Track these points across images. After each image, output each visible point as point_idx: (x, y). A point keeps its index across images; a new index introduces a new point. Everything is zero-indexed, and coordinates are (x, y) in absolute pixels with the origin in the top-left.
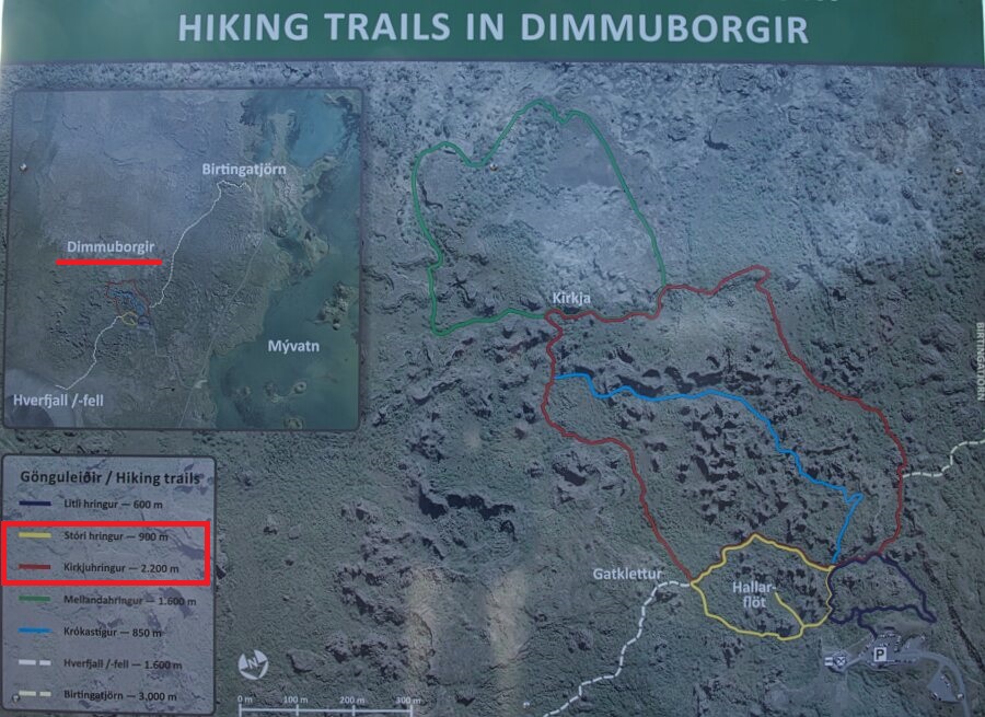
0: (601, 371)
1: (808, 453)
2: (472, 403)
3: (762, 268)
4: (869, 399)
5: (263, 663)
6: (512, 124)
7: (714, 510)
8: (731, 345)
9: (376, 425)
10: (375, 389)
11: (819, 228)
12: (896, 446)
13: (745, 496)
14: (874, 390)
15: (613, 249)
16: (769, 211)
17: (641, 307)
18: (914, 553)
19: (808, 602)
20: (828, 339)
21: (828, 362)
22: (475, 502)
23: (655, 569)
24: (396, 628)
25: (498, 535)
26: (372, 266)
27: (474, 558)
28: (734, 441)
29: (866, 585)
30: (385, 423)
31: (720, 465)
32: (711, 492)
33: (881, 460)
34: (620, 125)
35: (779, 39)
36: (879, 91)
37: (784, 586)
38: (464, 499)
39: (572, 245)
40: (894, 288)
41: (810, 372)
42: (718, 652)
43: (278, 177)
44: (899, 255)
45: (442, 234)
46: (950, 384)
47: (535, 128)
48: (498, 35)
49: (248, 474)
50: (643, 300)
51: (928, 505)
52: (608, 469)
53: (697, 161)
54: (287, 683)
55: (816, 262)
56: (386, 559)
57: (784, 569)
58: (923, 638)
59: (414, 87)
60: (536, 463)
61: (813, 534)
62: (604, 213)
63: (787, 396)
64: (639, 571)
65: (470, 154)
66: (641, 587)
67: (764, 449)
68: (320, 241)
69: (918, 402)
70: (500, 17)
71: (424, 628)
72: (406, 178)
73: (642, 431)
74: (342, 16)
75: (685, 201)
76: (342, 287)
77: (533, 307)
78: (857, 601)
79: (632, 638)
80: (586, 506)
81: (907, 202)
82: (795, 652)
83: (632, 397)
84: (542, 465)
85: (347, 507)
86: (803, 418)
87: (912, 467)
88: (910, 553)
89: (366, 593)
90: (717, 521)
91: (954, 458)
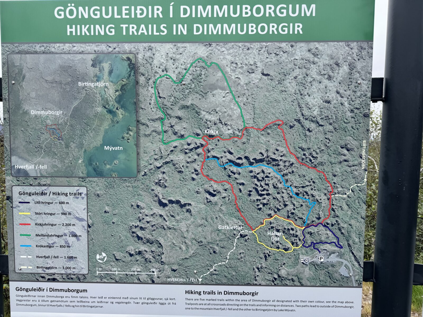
0: (222, 157)
1: (296, 187)
2: (176, 168)
3: (280, 120)
4: (320, 168)
5: (105, 257)
6: (190, 67)
7: (261, 206)
8: (268, 149)
9: (143, 176)
10: (143, 163)
11: (303, 106)
12: (329, 185)
13: (272, 201)
14: (322, 165)
15: (226, 114)
16: (285, 99)
17: (236, 135)
18: (335, 224)
19: (295, 240)
20: (304, 146)
21: (304, 155)
22: (178, 202)
23: (240, 226)
24: (151, 245)
25: (186, 214)
26: (140, 120)
27: (177, 221)
28: (269, 182)
29: (316, 234)
30: (146, 175)
31: (263, 190)
32: (260, 200)
33: (324, 190)
34: (230, 67)
35: (291, 32)
36: (329, 52)
37: (286, 234)
38: (174, 201)
39: (212, 113)
40: (331, 128)
41: (298, 158)
42: (262, 256)
43: (106, 87)
44: (334, 115)
45: (165, 108)
46: (351, 163)
47: (199, 69)
48: (185, 33)
49: (99, 192)
50: (237, 132)
51: (341, 207)
52: (224, 191)
53: (258, 81)
54: (113, 264)
55: (301, 118)
56: (147, 222)
57: (286, 227)
58: (338, 253)
59: (154, 53)
60: (199, 189)
61: (297, 215)
62: (224, 101)
63: (288, 167)
64: (234, 227)
65: (175, 79)
66: (235, 232)
67: (280, 185)
68: (121, 110)
69: (338, 170)
70: (186, 25)
71: (160, 245)
72: (152, 88)
73: (236, 178)
74: (127, 26)
75: (253, 96)
76: (130, 127)
77: (198, 135)
78: (313, 240)
79: (232, 250)
80: (216, 204)
81: (338, 95)
82: (290, 257)
83: (232, 167)
84: (201, 190)
85: (133, 204)
86: (294, 175)
87: (335, 193)
88: (333, 223)
89: (140, 233)
90: (262, 210)
91: (352, 190)
